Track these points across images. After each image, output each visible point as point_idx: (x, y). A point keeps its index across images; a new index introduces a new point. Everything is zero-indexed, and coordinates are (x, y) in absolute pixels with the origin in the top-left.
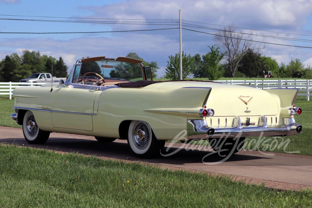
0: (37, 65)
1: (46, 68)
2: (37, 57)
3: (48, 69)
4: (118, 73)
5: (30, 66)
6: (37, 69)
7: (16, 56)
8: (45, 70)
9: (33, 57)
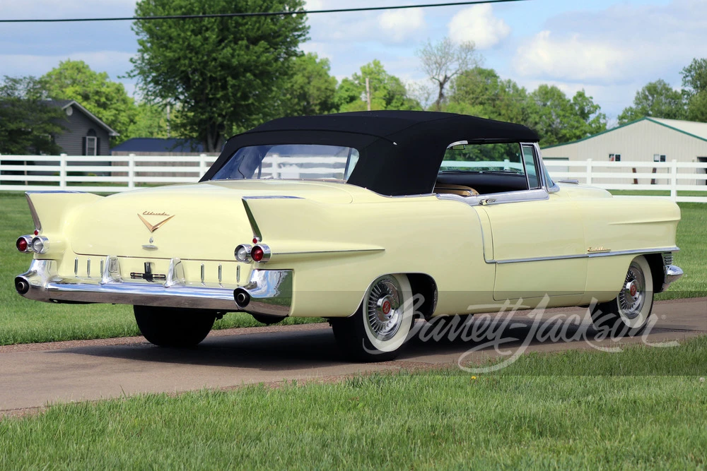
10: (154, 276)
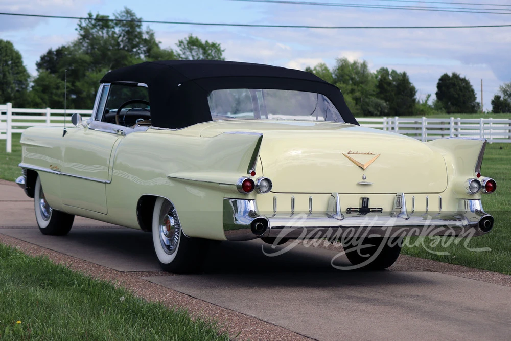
0: (361, 85)
1: (378, 90)
2: (362, 71)
3: (381, 92)
4: (505, 100)
5: (349, 87)
6: (362, 93)
7: (323, 68)
8: (377, 94)
9: (355, 71)
10: (371, 210)
